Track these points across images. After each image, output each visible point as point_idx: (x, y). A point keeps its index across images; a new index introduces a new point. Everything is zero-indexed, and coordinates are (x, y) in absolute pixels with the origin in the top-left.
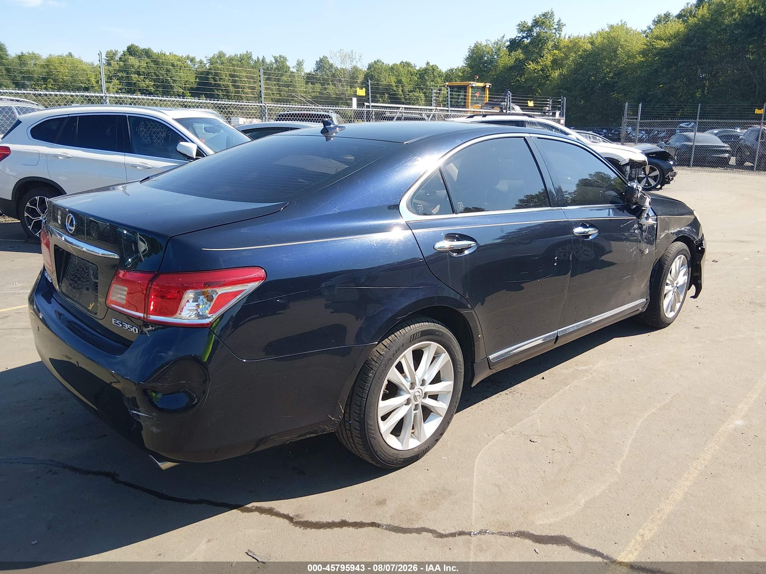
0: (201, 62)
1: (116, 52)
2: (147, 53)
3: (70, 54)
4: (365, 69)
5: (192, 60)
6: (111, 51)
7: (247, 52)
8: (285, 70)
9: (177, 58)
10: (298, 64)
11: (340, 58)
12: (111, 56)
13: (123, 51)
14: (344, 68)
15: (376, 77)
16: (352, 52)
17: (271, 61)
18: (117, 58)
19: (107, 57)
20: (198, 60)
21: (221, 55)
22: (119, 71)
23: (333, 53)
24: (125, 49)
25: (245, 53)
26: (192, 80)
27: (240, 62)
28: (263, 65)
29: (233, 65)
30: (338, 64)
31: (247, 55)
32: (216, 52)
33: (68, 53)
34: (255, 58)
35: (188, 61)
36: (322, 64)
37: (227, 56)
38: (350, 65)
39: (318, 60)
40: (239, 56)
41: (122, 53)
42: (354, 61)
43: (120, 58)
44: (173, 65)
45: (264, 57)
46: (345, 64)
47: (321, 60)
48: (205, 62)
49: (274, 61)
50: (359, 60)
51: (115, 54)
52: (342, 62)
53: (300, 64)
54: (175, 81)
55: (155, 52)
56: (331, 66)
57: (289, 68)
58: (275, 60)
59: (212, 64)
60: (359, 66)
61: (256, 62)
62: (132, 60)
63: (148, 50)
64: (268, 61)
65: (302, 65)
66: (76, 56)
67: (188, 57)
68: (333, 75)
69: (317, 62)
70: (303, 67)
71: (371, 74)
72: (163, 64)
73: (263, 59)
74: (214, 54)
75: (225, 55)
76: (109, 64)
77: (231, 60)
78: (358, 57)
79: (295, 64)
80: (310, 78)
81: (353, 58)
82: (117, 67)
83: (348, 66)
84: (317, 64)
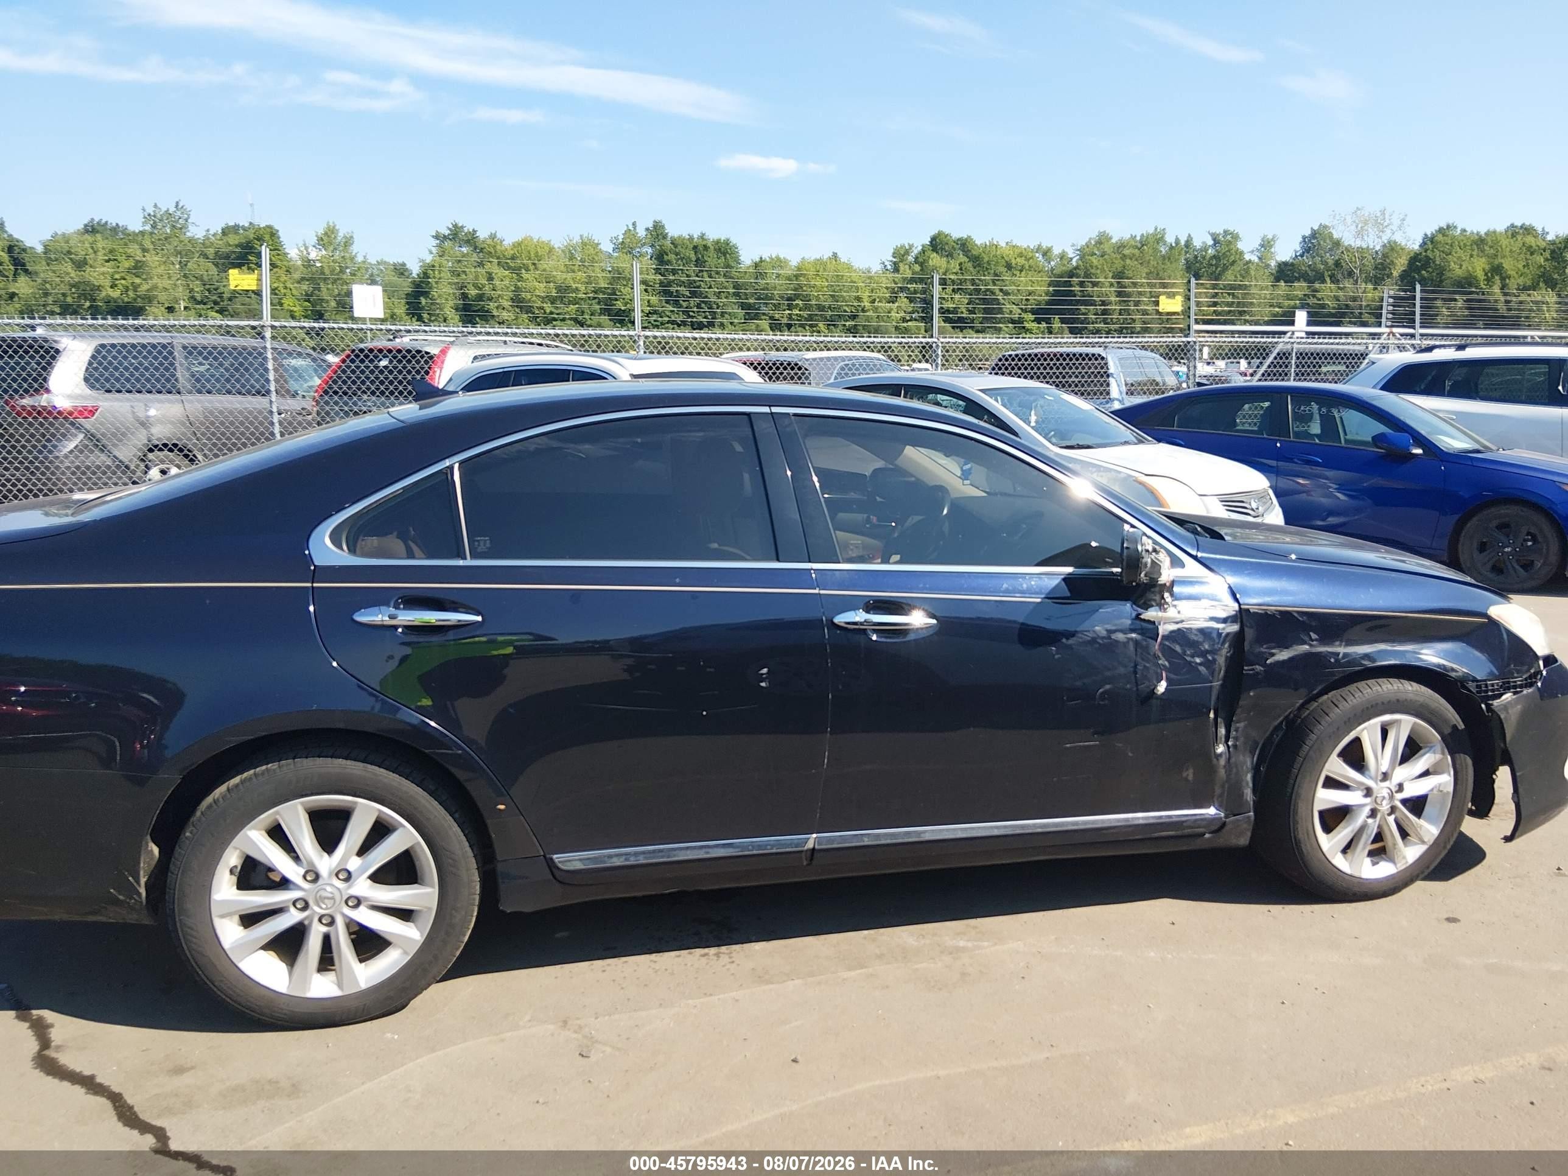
0: (1062, 256)
1: (911, 246)
2: (964, 245)
3: (835, 255)
4: (1416, 247)
5: (1047, 253)
6: (902, 247)
7: (1156, 229)
8: (1232, 258)
9: (1017, 251)
10: (1262, 246)
11: (1353, 227)
12: (900, 254)
13: (923, 246)
14: (1365, 246)
15: (1438, 263)
16: (1383, 213)
17: (1204, 243)
18: (911, 259)
19: (895, 257)
20: (1056, 251)
21: (1102, 239)
22: (912, 280)
23: (1338, 217)
24: (927, 241)
25: (1151, 231)
26: (1040, 289)
27: (1139, 249)
28: (1186, 252)
29: (1124, 257)
30: (1349, 238)
31: (1154, 235)
32: (1094, 235)
33: (831, 254)
34: (1170, 239)
35: (1037, 255)
36: (1314, 242)
37: (1114, 241)
38: (1377, 240)
39: (1308, 233)
40: (1138, 238)
41: (920, 248)
42: (1388, 232)
43: (916, 258)
44: (1009, 266)
45: (1189, 235)
46: (1365, 238)
47: (1314, 234)
48: (1071, 255)
49: (1211, 242)
50: (1400, 227)
51: (907, 252)
52: (1360, 234)
53: (1267, 245)
54: (1006, 293)
55: (978, 242)
56: (1337, 244)
57: (1242, 253)
58: (1214, 240)
59: (1082, 257)
60: (1399, 238)
61: (1171, 248)
62: (936, 260)
63: (966, 240)
64: (1197, 243)
65: (1271, 247)
66: (843, 258)
67: (1039, 249)
68: (1337, 264)
69: (1304, 238)
70: (1273, 250)
71: (1426, 256)
72: (989, 264)
73: (1187, 241)
74: (1090, 239)
75: (1111, 238)
76: (896, 270)
77: (1121, 246)
78: (1396, 222)
79: (1256, 243)
80: (1285, 273)
81: (1386, 224)
82: (909, 274)
83: (1374, 242)
84: (1304, 241)
